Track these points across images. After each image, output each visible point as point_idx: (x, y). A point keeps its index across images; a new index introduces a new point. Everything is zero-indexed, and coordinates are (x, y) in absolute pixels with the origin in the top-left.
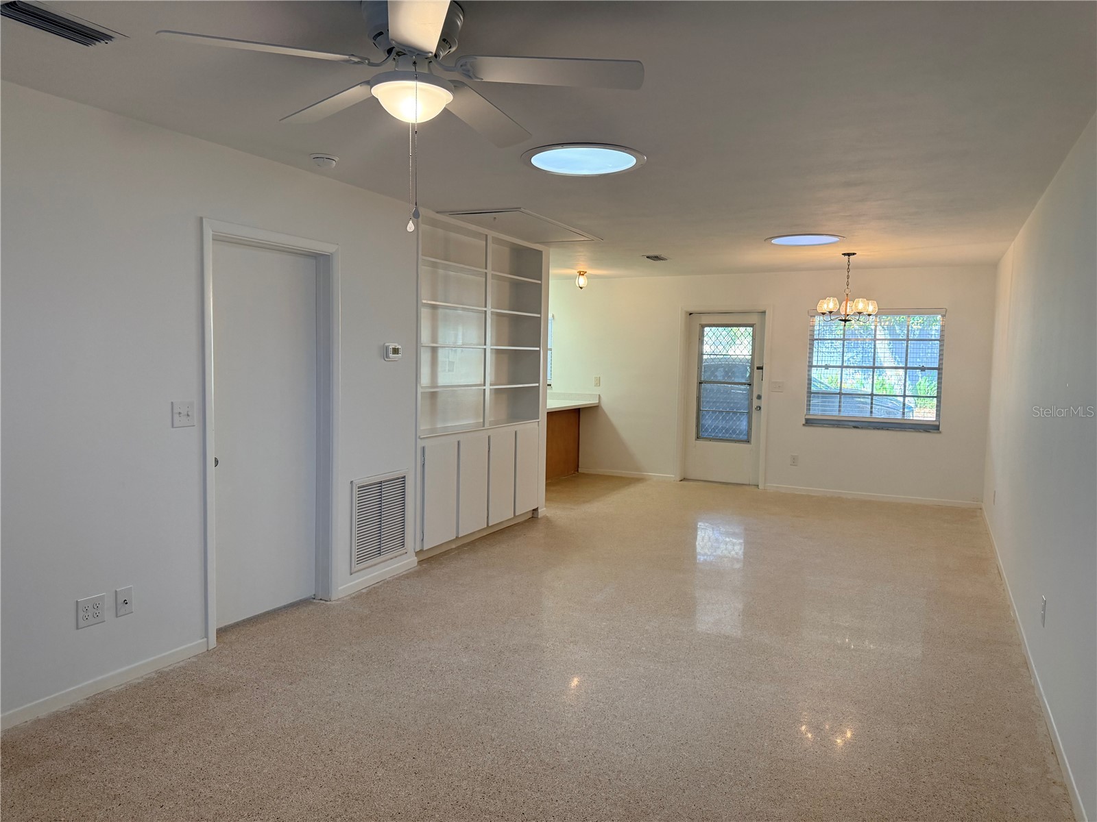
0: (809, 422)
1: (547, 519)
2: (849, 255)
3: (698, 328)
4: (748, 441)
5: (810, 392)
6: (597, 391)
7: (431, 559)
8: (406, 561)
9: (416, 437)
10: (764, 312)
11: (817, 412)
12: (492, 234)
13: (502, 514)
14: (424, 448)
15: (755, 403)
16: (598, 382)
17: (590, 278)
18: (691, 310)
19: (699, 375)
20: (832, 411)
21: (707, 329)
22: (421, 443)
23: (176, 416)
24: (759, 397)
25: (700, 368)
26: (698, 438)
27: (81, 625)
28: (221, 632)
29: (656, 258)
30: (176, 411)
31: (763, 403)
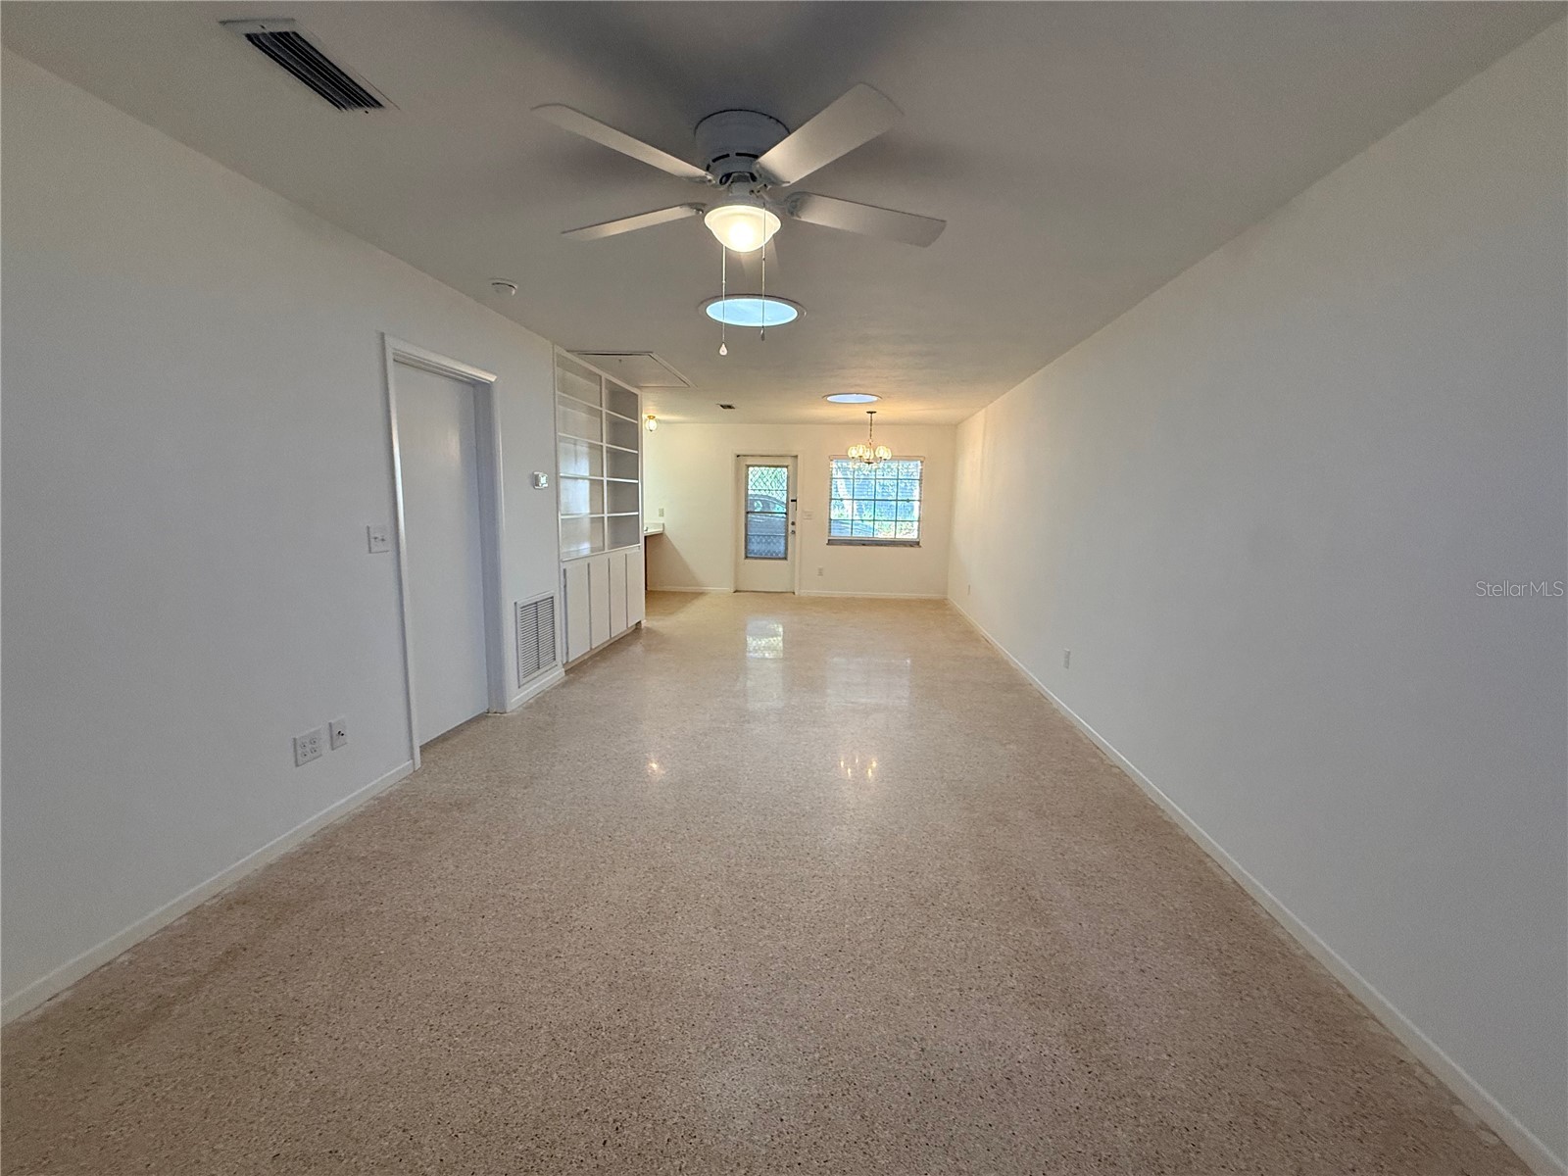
0: (831, 542)
1: (649, 630)
2: (871, 413)
3: (744, 468)
4: (785, 558)
5: (830, 520)
6: (661, 520)
7: (575, 670)
8: (558, 673)
9: (560, 561)
10: (796, 457)
11: (836, 534)
12: (605, 375)
13: (620, 628)
14: (565, 570)
15: (791, 528)
16: (662, 514)
17: (658, 421)
18: (738, 453)
19: (746, 506)
20: (846, 534)
21: (751, 469)
22: (563, 567)
23: (373, 540)
24: (793, 524)
25: (746, 501)
26: (746, 557)
27: (300, 762)
28: (424, 748)
29: (730, 407)
30: (372, 535)
31: (797, 528)
